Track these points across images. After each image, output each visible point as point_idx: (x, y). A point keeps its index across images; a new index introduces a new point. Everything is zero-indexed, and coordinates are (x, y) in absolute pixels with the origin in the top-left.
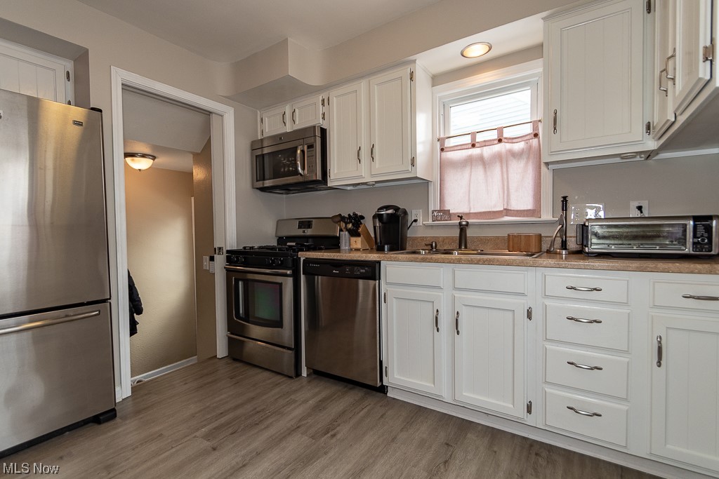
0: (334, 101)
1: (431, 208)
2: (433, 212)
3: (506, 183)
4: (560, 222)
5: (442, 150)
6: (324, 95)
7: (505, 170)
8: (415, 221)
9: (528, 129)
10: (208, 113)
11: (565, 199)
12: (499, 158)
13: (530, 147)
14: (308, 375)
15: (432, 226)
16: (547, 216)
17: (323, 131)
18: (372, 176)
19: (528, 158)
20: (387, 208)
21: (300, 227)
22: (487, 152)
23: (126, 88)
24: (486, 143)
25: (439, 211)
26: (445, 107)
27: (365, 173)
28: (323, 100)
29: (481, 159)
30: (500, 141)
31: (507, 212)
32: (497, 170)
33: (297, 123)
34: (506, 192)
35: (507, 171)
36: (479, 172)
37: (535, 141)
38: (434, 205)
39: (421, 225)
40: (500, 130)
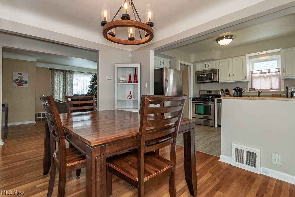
0: (222, 63)
1: (249, 88)
2: (250, 89)
3: (271, 82)
4: (286, 92)
5: (252, 74)
6: (219, 61)
7: (270, 79)
8: (244, 91)
9: (277, 70)
10: (188, 66)
11: (287, 87)
12: (269, 76)
13: (277, 74)
14: (217, 127)
15: (249, 92)
16: (282, 90)
17: (218, 69)
18: (233, 80)
19: (277, 76)
20: (238, 88)
21: (208, 92)
22: (265, 75)
23: (181, 64)
24: (265, 73)
25: (252, 89)
26: (252, 63)
27: (231, 80)
28: (218, 62)
29: (264, 76)
30: (269, 72)
31: (272, 89)
32: (268, 79)
33: (209, 67)
34: (271, 84)
35: (271, 80)
36: (263, 79)
37: (279, 73)
38: (250, 87)
39: (245, 91)
40: (269, 70)
